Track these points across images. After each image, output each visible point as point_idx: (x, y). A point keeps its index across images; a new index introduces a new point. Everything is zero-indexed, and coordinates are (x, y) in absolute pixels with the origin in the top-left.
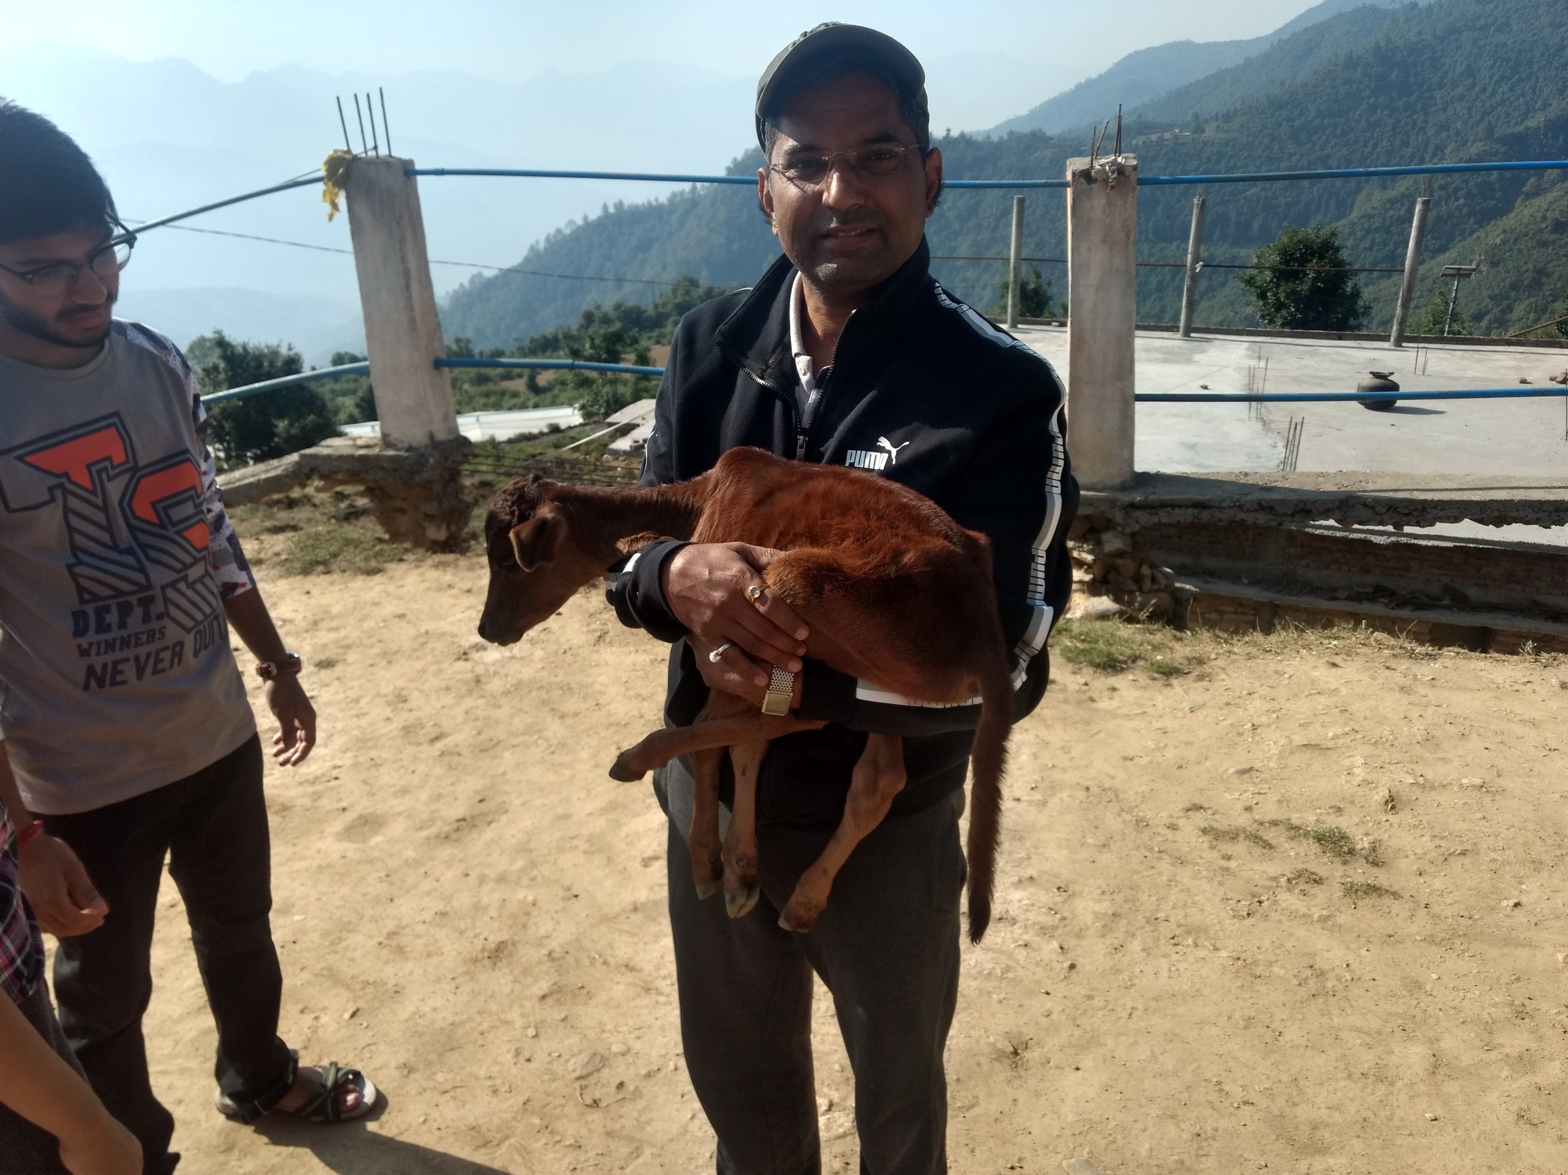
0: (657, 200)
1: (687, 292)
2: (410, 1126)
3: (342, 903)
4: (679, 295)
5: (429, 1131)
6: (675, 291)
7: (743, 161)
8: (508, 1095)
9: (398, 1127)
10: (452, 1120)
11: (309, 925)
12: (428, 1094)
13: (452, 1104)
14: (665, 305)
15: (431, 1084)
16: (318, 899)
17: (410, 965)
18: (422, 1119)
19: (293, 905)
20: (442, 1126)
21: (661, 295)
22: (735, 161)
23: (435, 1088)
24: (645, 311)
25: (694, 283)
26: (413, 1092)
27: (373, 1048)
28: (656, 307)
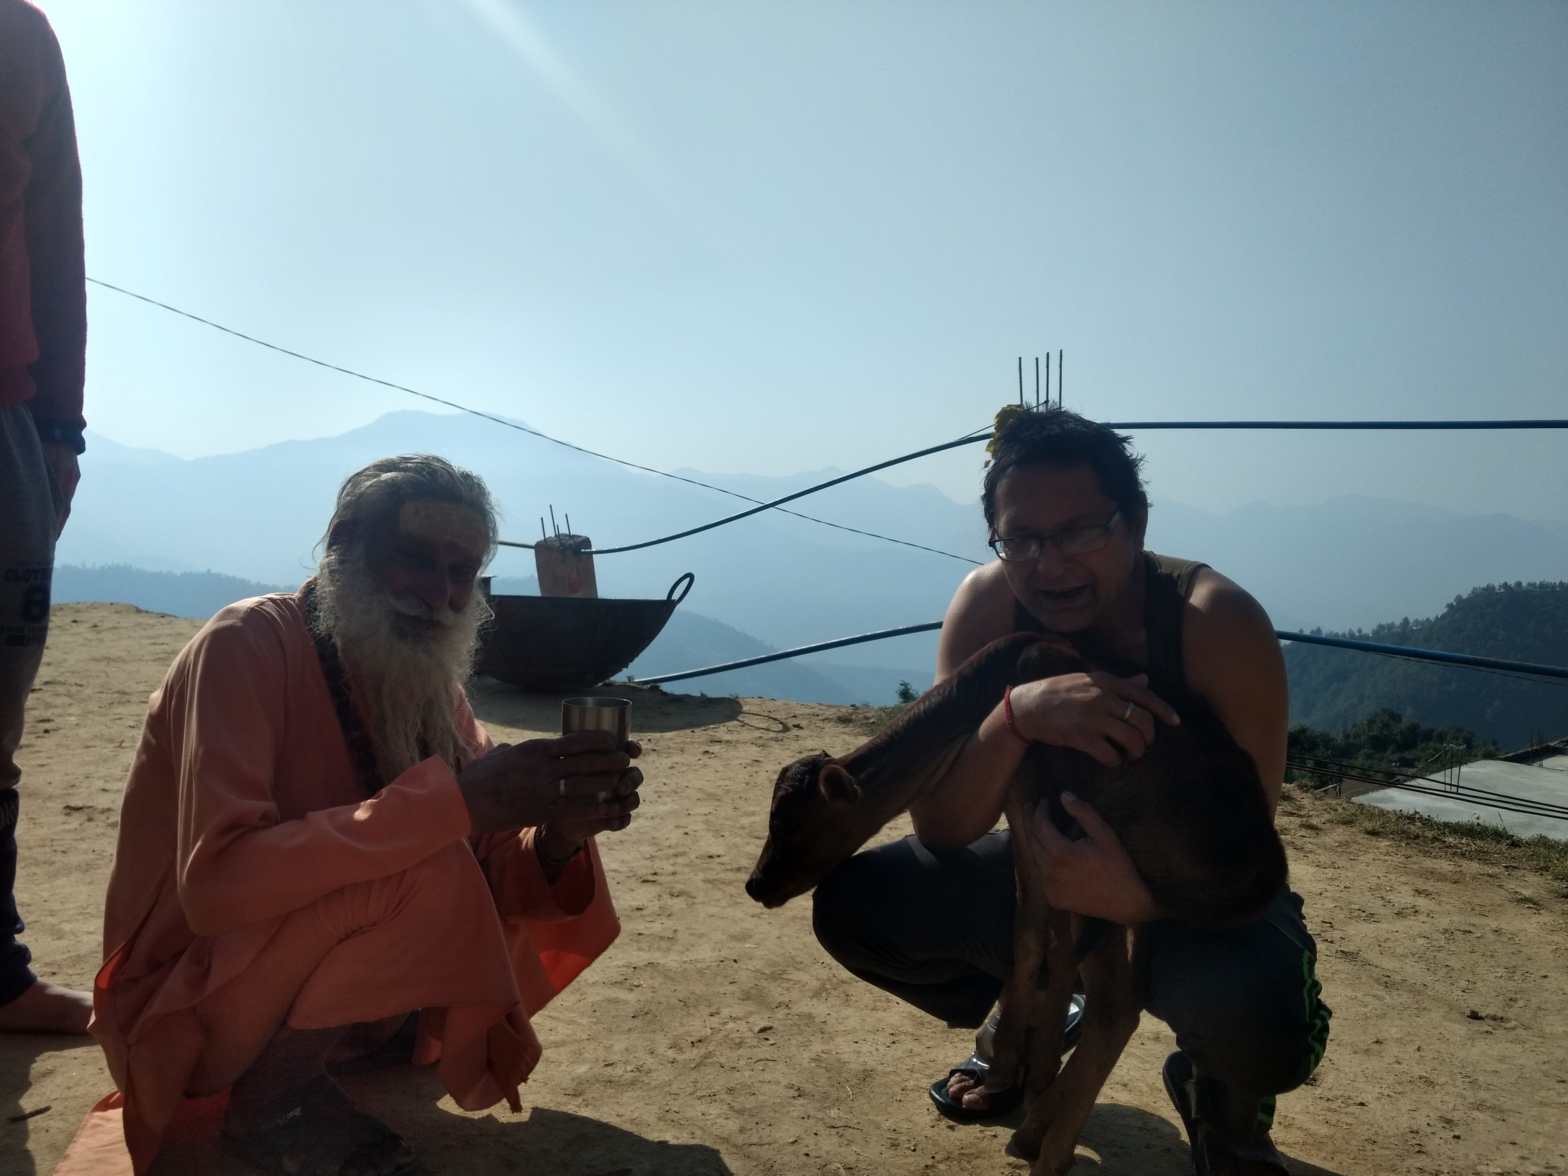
0: (1360, 631)
1: (1386, 725)
2: (775, 1142)
3: (802, 946)
4: (1375, 727)
5: (795, 1153)
6: (1371, 722)
7: (1469, 599)
8: (909, 1152)
9: (761, 1137)
10: (827, 1152)
11: (758, 953)
12: (812, 1121)
13: (835, 1139)
14: (1357, 736)
15: (820, 1115)
16: (779, 938)
17: (849, 1011)
18: (792, 1140)
19: (751, 937)
20: (812, 1154)
21: (1354, 726)
22: (1459, 598)
23: (822, 1119)
24: (1333, 740)
25: (1396, 717)
26: (796, 1114)
27: (770, 1063)
28: (1347, 736)
